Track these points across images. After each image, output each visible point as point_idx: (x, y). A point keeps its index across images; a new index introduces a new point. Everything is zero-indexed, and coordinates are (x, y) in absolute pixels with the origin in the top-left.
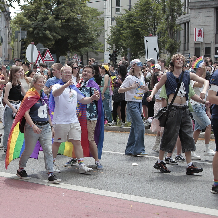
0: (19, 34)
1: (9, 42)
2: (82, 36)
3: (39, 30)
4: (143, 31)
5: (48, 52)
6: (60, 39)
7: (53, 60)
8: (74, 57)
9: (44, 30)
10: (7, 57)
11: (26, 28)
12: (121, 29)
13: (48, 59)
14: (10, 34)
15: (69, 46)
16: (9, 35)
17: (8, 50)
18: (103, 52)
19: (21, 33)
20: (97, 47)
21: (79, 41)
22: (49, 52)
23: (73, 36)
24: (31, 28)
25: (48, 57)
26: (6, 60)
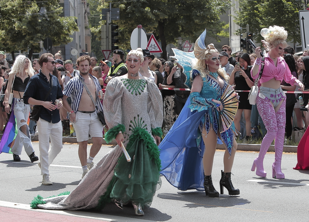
0: (109, 13)
1: (86, 26)
2: (198, 14)
3: (134, 7)
4: (288, 3)
5: (152, 39)
6: (166, 19)
7: (160, 51)
8: (186, 46)
9: (141, 7)
10: (85, 49)
11: (114, 4)
12: (256, 2)
13: (153, 50)
14: (87, 13)
15: (179, 29)
16: (86, 15)
17: (85, 38)
18: (227, 36)
19: (111, 12)
20: (218, 29)
21: (194, 22)
22: (154, 38)
23: (185, 14)
24: (123, 4)
25: (153, 46)
26: (84, 53)
